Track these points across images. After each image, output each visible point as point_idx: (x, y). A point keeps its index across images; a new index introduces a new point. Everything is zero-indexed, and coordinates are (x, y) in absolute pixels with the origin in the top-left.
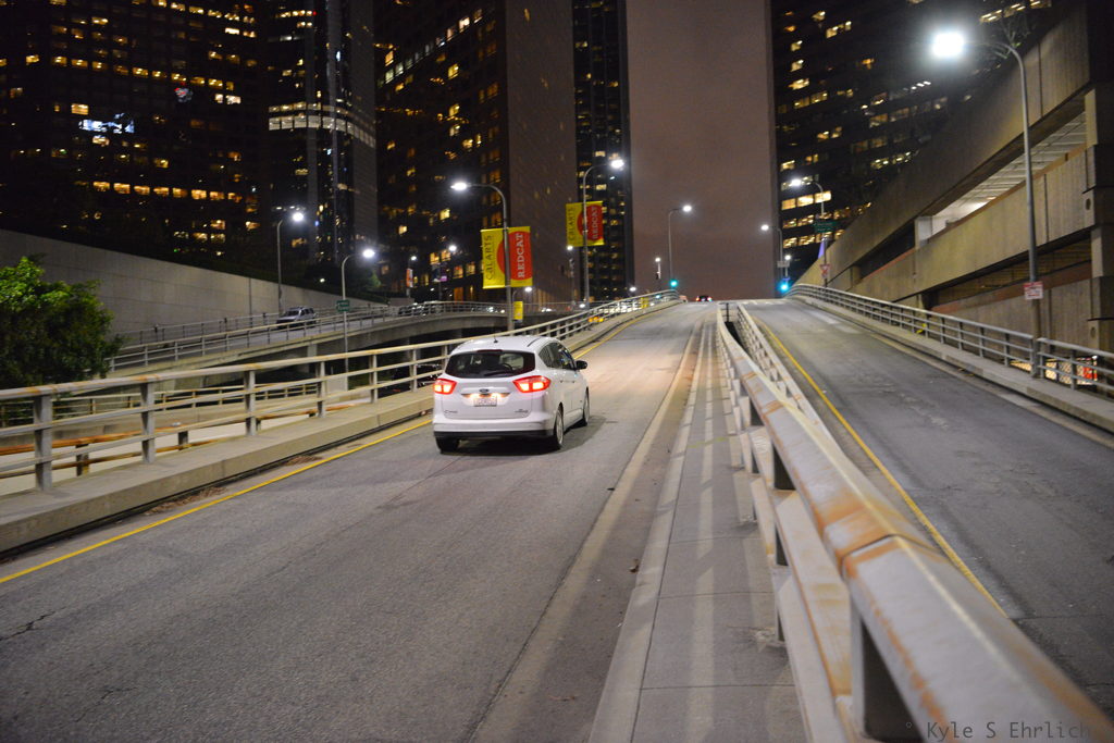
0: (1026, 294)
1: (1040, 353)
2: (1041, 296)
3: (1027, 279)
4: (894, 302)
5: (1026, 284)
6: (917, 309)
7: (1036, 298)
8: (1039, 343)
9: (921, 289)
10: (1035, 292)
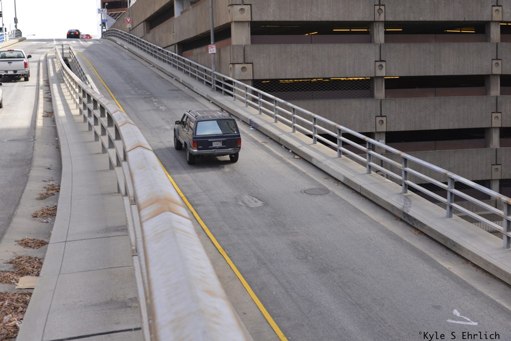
0: (209, 50)
1: (215, 79)
2: (215, 52)
3: (210, 43)
4: (164, 48)
5: (209, 45)
6: (174, 54)
7: (213, 52)
8: (214, 74)
9: (177, 42)
10: (212, 49)
